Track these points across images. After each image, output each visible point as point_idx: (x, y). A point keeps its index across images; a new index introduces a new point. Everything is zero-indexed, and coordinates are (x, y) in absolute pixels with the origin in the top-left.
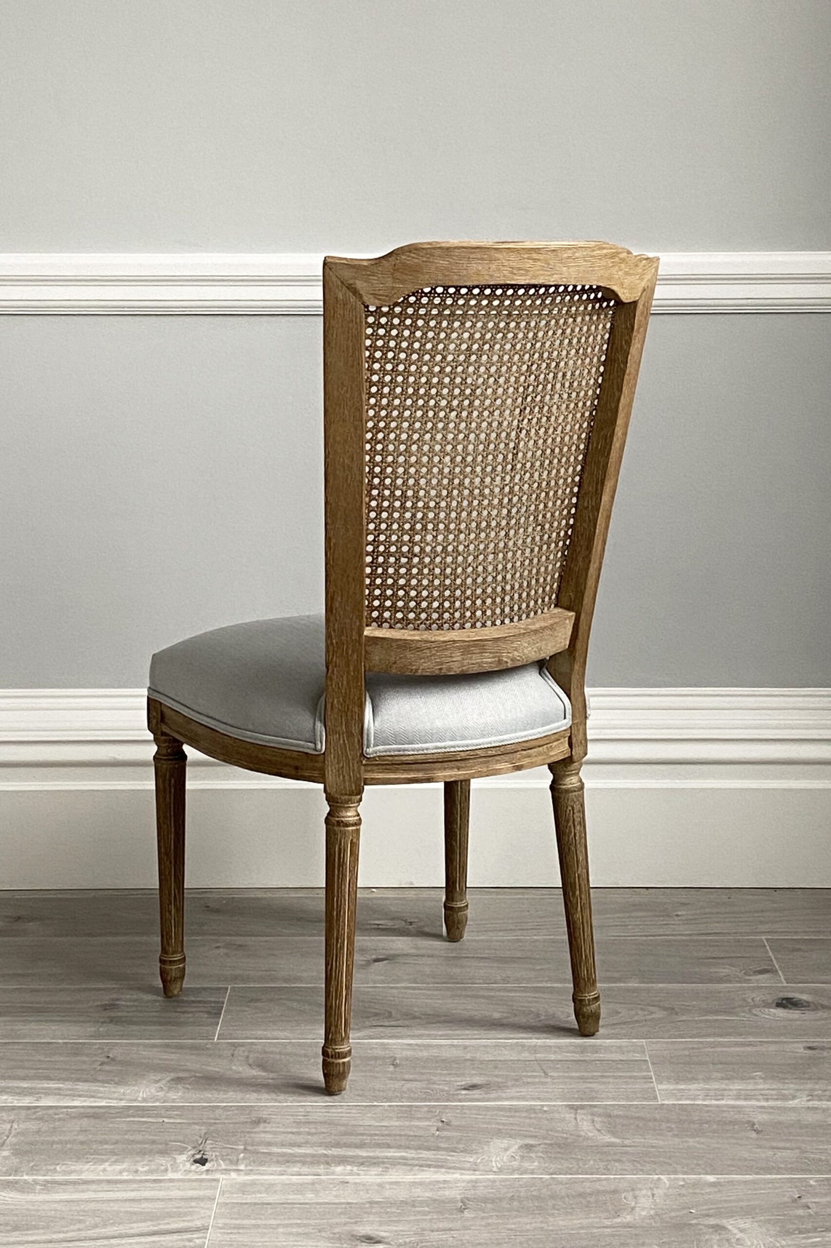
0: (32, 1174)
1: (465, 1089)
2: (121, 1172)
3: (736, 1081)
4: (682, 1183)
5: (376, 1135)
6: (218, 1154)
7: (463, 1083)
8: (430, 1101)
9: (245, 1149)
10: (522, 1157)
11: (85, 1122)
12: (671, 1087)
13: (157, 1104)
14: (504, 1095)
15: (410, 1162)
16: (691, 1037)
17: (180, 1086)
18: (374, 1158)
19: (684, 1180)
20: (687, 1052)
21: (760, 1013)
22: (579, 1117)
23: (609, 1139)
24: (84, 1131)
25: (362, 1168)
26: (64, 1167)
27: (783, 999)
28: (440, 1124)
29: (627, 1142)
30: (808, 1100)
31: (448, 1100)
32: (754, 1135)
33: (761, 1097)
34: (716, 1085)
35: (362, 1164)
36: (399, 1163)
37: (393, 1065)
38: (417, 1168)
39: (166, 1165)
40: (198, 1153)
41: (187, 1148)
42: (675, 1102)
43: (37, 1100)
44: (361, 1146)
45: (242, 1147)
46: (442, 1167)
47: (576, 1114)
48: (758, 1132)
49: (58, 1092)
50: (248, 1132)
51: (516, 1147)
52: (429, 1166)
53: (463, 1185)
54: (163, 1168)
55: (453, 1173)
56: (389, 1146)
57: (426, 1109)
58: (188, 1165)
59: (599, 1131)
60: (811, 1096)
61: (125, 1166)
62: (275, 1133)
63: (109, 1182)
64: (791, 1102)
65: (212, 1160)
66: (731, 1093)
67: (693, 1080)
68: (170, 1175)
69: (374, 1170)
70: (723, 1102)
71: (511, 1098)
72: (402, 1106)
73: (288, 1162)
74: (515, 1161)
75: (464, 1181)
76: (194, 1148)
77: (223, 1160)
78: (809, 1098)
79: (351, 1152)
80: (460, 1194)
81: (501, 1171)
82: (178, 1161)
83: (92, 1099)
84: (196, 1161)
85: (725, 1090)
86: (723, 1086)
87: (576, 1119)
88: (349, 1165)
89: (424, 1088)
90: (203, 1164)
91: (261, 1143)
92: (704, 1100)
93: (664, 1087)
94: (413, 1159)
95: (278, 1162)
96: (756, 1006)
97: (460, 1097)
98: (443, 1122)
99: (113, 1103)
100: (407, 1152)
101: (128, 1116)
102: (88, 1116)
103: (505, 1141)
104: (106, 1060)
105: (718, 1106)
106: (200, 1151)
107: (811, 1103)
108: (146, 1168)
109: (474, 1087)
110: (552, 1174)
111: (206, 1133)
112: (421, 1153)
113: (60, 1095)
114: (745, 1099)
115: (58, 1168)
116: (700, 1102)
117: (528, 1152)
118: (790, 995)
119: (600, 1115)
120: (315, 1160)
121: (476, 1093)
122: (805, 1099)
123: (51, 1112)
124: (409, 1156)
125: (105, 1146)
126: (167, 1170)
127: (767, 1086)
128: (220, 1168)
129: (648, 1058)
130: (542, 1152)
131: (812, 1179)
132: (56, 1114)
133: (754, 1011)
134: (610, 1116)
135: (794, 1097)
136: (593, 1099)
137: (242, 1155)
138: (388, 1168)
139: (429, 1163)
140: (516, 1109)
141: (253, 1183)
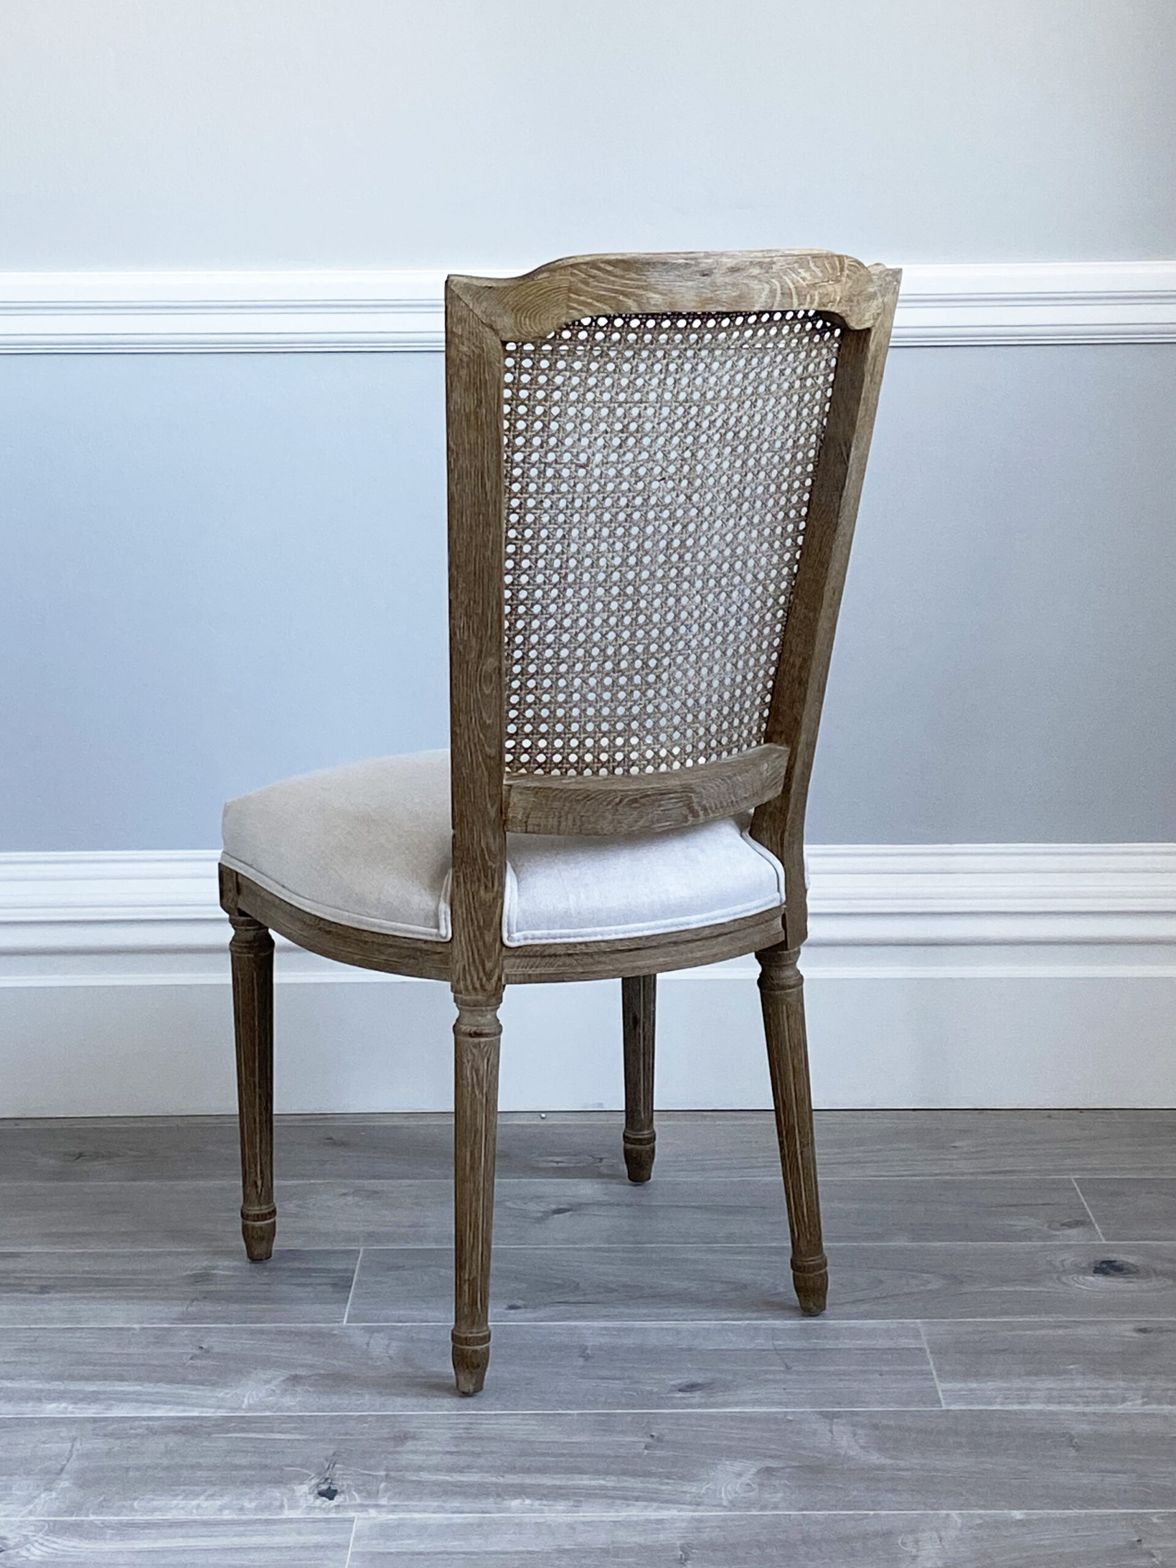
0: (101, 1514)
1: (680, 1390)
2: (221, 1509)
3: (1044, 1377)
4: (980, 1521)
5: (563, 1455)
6: (350, 1482)
7: (679, 1381)
8: (633, 1407)
9: (387, 1475)
10: (761, 1485)
11: (172, 1440)
12: (959, 1386)
13: (268, 1414)
14: (731, 1399)
15: (612, 1493)
16: (982, 1316)
17: (299, 1389)
18: (560, 1487)
19: (980, 1516)
20: (977, 1338)
21: (1073, 1283)
22: (835, 1428)
23: (875, 1458)
24: (169, 1452)
25: (545, 1502)
26: (143, 1504)
27: (1103, 1262)
28: (649, 1440)
29: (902, 1464)
30: (1144, 1404)
31: (659, 1407)
32: (1072, 1453)
33: (1078, 1400)
34: (1018, 1383)
35: (545, 1497)
36: (596, 1496)
37: (584, 1357)
38: (619, 1502)
39: (282, 1500)
40: (323, 1483)
41: (310, 1475)
42: (964, 1408)
43: (107, 1409)
44: (543, 1470)
45: (383, 1473)
46: (653, 1500)
47: (831, 1425)
48: (1078, 1448)
49: (136, 1399)
50: (390, 1453)
51: (754, 1470)
52: (637, 1499)
53: (684, 1525)
54: (278, 1503)
55: (668, 1509)
56: (582, 1472)
57: (629, 1419)
58: (311, 1498)
59: (862, 1447)
60: (1148, 1397)
61: (226, 1500)
62: (429, 1454)
63: (206, 1524)
64: (1120, 1407)
65: (343, 1492)
66: (1039, 1393)
67: (989, 1375)
68: (287, 1514)
69: (561, 1505)
70: (1029, 1407)
71: (744, 1403)
72: (599, 1414)
73: (446, 1493)
74: (753, 1490)
75: (683, 1520)
76: (319, 1474)
77: (359, 1492)
78: (1145, 1400)
79: (528, 1480)
80: (680, 1538)
81: (733, 1506)
82: (298, 1494)
83: (181, 1408)
84: (321, 1494)
85: (1031, 1390)
86: (1027, 1385)
87: (831, 1431)
88: (528, 1497)
89: (626, 1389)
90: (331, 1498)
91: (406, 1468)
92: (1002, 1404)
93: (948, 1386)
94: (614, 1488)
95: (433, 1494)
96: (1065, 1272)
97: (675, 1401)
98: (652, 1436)
99: (209, 1413)
100: (604, 1479)
101: (229, 1432)
102: (176, 1432)
103: (737, 1464)
104: (198, 1352)
105: (1022, 1412)
106: (327, 1479)
107: (1147, 1407)
108: (253, 1504)
109: (692, 1387)
110: (802, 1510)
111: (334, 1454)
112: (626, 1481)
113: (137, 1401)
114: (1059, 1403)
115: (136, 1504)
116: (998, 1407)
117: (768, 1479)
118: (1112, 1257)
119: (864, 1426)
120: (481, 1491)
121: (697, 1397)
122: (1139, 1402)
123: (127, 1425)
124: (610, 1484)
125: (199, 1473)
126: (282, 1507)
127: (1086, 1384)
128: (353, 1502)
129: (926, 1346)
130: (788, 1479)
131: (1155, 1514)
132: (131, 1428)
133: (1064, 1279)
134: (875, 1427)
135: (1124, 1400)
136: (852, 1403)
137: (383, 1485)
138: (581, 1501)
139: (636, 1494)
140: (751, 1419)
141: (400, 1525)
